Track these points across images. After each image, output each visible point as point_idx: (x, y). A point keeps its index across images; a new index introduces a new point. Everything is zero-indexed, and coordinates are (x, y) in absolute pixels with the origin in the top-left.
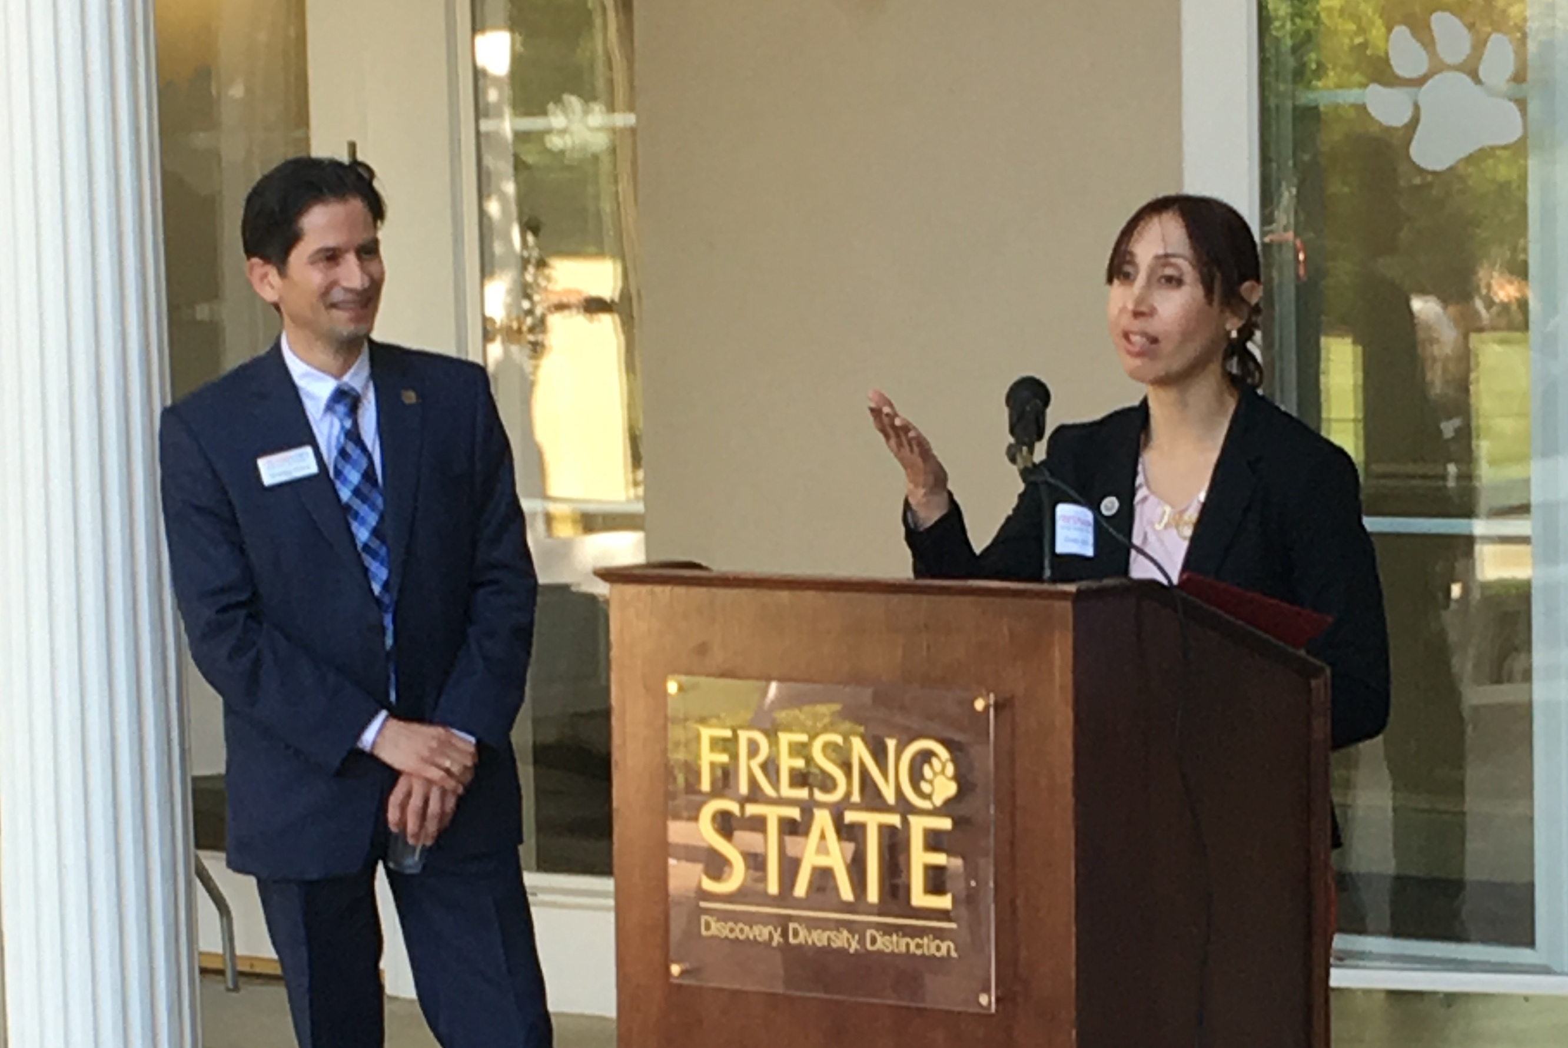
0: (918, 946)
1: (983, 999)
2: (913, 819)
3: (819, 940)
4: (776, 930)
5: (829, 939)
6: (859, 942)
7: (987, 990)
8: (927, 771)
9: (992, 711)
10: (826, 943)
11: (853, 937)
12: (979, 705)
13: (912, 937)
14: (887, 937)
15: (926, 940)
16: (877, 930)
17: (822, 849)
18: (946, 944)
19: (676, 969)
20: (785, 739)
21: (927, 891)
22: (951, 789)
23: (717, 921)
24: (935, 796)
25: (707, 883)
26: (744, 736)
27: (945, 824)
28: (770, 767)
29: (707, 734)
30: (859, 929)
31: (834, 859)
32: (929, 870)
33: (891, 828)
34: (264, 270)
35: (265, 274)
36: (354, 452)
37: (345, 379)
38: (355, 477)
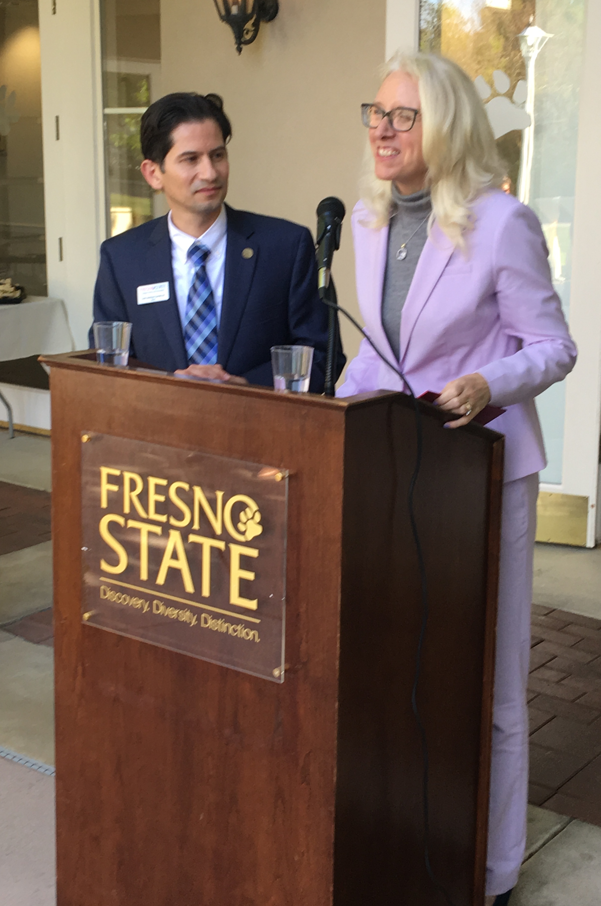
0: (234, 631)
1: (276, 672)
2: (232, 547)
4: (145, 603)
5: (178, 615)
6: (196, 620)
7: (278, 665)
9: (287, 480)
10: (176, 617)
11: (193, 616)
13: (231, 625)
14: (215, 621)
15: (239, 628)
16: (209, 615)
17: (175, 556)
18: (253, 632)
19: (86, 616)
20: (153, 481)
21: (242, 595)
22: (258, 530)
23: (111, 590)
24: (247, 533)
25: (105, 566)
26: (128, 476)
27: (253, 553)
28: (143, 497)
29: (105, 471)
30: (197, 612)
31: (182, 564)
32: (242, 582)
33: (219, 550)
34: (153, 168)
35: (153, 171)
36: (200, 287)
37: (200, 238)
38: (198, 303)
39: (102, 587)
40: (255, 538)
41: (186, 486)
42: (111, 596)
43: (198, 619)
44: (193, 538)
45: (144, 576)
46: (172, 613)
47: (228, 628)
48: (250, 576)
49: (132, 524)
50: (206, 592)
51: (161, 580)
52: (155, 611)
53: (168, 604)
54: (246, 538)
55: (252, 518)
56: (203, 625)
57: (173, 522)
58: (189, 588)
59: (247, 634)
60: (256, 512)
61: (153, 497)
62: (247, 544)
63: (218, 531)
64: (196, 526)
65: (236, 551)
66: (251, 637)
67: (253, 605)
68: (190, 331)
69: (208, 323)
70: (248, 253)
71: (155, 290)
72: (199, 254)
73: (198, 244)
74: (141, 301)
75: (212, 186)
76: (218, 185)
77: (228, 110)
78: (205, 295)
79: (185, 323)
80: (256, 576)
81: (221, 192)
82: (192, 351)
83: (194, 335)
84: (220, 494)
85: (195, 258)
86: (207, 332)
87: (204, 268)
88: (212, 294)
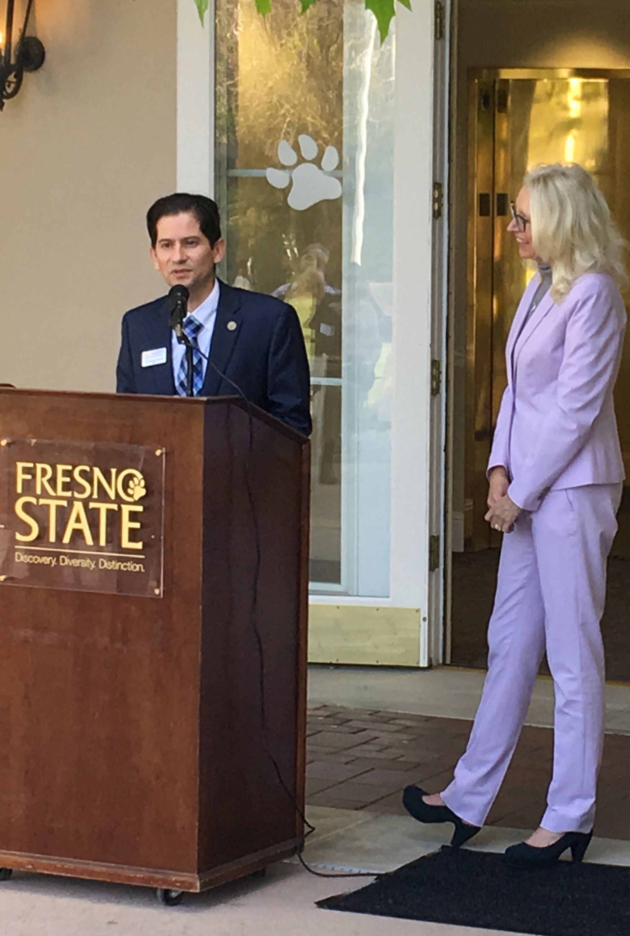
0: (125, 567)
1: (157, 592)
2: (123, 506)
3: (76, 564)
4: (53, 558)
5: (80, 563)
6: (95, 565)
7: (158, 587)
8: (131, 484)
9: (164, 456)
10: (78, 565)
11: (93, 563)
12: (158, 453)
13: (122, 563)
14: (109, 562)
15: (129, 564)
16: (105, 559)
18: (139, 565)
19: (2, 578)
23: (24, 554)
30: (95, 558)
33: (113, 510)
37: (193, 313)
39: (17, 553)
42: (24, 559)
43: (97, 564)
46: (75, 562)
47: (120, 566)
52: (61, 564)
53: (73, 556)
56: (100, 567)
59: (135, 567)
66: (138, 569)
72: (192, 327)
73: (192, 318)
85: (188, 330)
87: (195, 339)
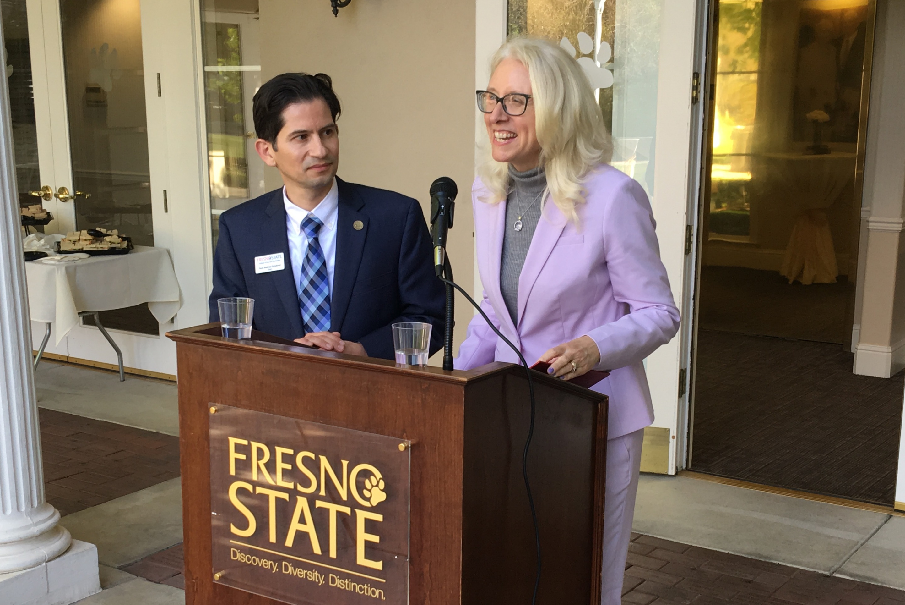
0: (361, 589)
2: (357, 511)
4: (274, 564)
5: (306, 575)
6: (324, 580)
8: (367, 483)
9: (409, 451)
10: (304, 577)
11: (321, 577)
12: (402, 447)
13: (358, 584)
14: (342, 580)
15: (366, 587)
16: (336, 575)
17: (302, 520)
18: (378, 591)
19: (217, 576)
20: (279, 451)
21: (367, 557)
22: (383, 497)
23: (240, 553)
24: (372, 500)
25: (234, 530)
26: (255, 445)
27: (379, 518)
28: (271, 466)
29: (233, 441)
30: (324, 572)
31: (310, 528)
32: (368, 545)
33: (345, 515)
34: (266, 147)
35: (267, 149)
36: (313, 258)
37: (313, 211)
38: (312, 273)
39: (232, 549)
40: (380, 504)
41: (312, 456)
42: (240, 557)
44: (319, 504)
45: (273, 538)
46: (301, 573)
47: (354, 586)
48: (375, 539)
49: (259, 490)
50: (333, 554)
51: (289, 542)
52: (284, 572)
53: (297, 565)
54: (371, 504)
55: (377, 486)
56: (331, 584)
57: (300, 488)
58: (317, 550)
59: (374, 592)
60: (380, 479)
61: (280, 465)
62: (372, 509)
63: (344, 497)
64: (323, 493)
65: (361, 516)
66: (377, 595)
67: (378, 565)
68: (304, 299)
69: (320, 292)
70: (359, 225)
71: (271, 260)
72: (311, 226)
73: (311, 217)
74: (258, 271)
75: (323, 163)
76: (329, 162)
77: (336, 88)
78: (318, 265)
79: (300, 292)
80: (381, 539)
81: (332, 168)
82: (306, 318)
83: (308, 303)
84: (345, 463)
85: (308, 230)
86: (320, 300)
87: (316, 240)
88: (324, 264)
